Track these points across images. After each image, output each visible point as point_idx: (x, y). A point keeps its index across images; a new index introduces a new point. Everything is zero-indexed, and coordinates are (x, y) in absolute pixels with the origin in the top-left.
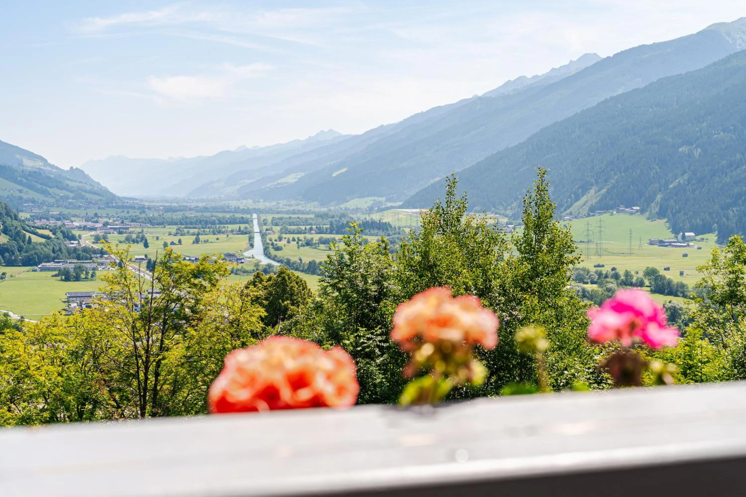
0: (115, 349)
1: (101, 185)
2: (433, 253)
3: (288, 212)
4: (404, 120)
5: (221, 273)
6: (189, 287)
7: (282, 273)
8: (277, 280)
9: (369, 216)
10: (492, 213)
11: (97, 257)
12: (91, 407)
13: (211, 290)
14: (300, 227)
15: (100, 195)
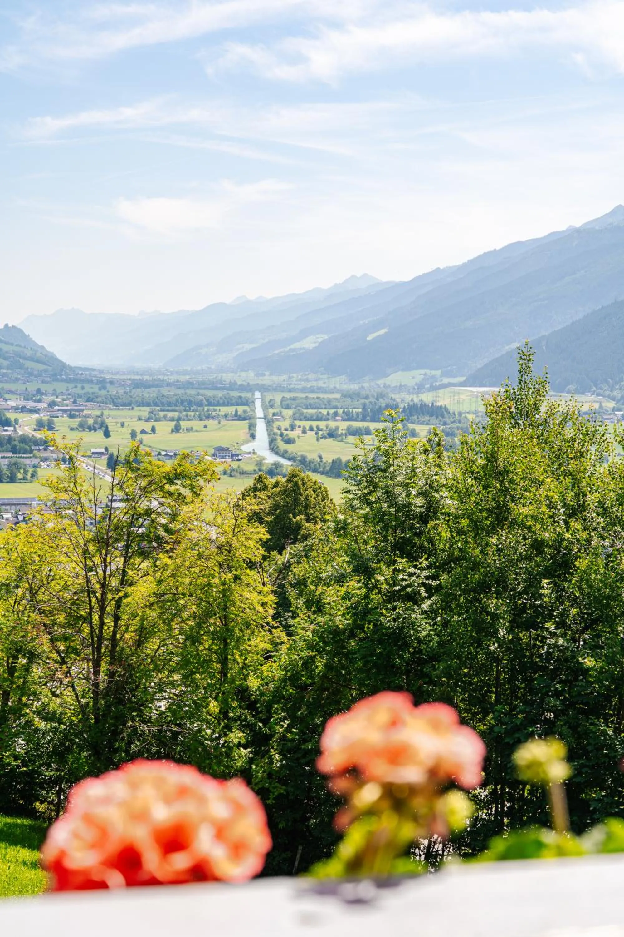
0: (59, 582)
1: (46, 350)
2: (503, 455)
3: (303, 390)
4: (468, 261)
5: (206, 477)
6: (163, 497)
7: (294, 476)
8: (287, 486)
9: (418, 397)
10: (593, 394)
11: (39, 450)
12: (25, 661)
13: (192, 502)
14: (320, 410)
15: (44, 363)
